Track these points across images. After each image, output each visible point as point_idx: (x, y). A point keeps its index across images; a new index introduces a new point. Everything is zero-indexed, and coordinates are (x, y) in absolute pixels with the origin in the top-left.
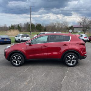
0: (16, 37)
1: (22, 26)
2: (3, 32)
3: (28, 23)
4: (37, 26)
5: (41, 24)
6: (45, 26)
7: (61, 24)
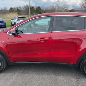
0: (12, 20)
1: (22, 9)
2: (3, 15)
3: (27, 6)
4: (36, 9)
5: (41, 7)
6: (44, 9)
7: (62, 7)
